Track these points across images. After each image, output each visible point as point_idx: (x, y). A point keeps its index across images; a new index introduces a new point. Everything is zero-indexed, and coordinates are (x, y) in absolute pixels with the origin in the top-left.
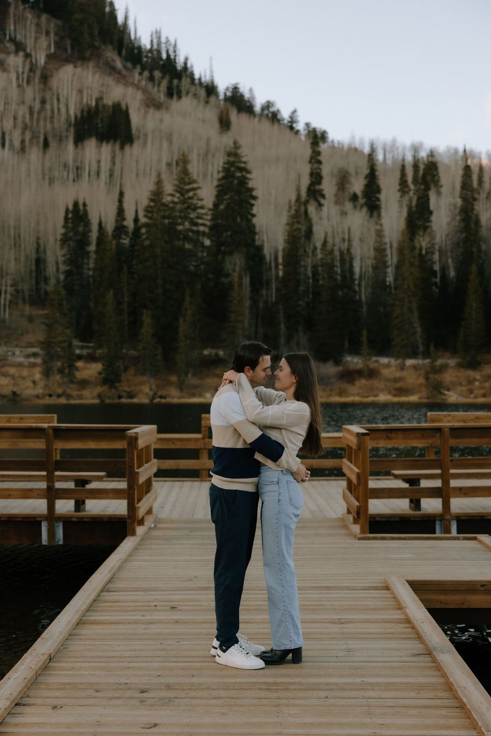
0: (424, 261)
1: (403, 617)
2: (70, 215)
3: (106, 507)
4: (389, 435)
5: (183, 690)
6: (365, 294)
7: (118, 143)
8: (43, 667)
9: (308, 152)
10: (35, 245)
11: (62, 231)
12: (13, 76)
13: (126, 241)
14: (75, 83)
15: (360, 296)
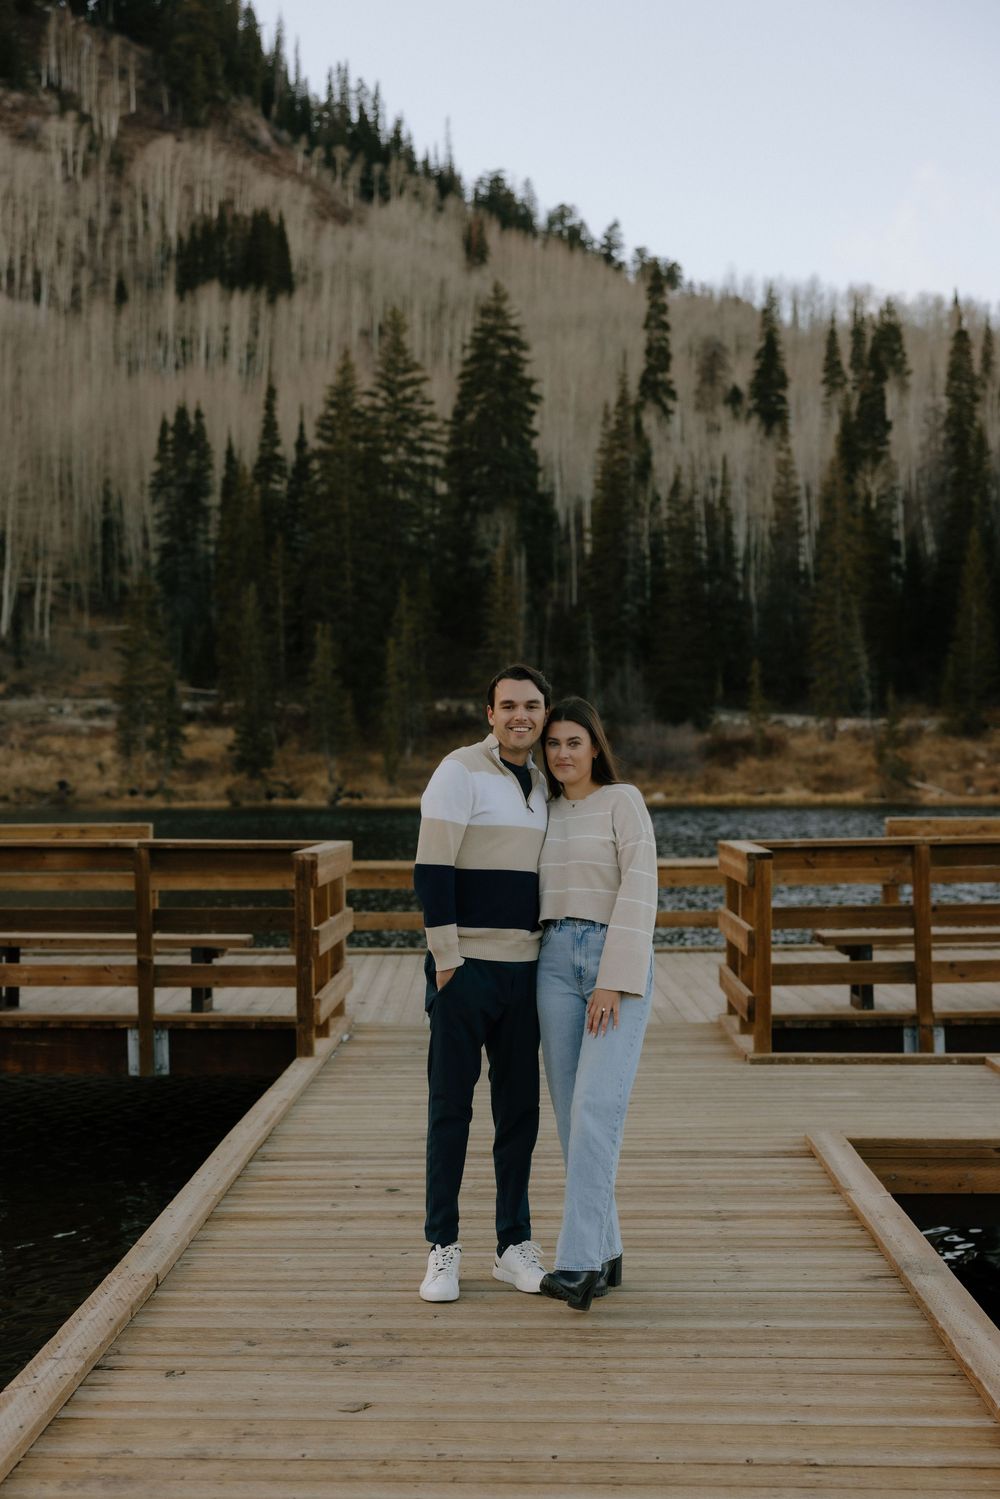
0: (873, 523)
1: (843, 1207)
2: (170, 436)
3: (253, 1003)
4: (812, 860)
5: (417, 1341)
6: (756, 588)
7: (264, 292)
8: (144, 1299)
9: (642, 305)
10: (101, 494)
11: (155, 466)
12: (56, 159)
13: (280, 487)
14: (177, 172)
15: (746, 593)
